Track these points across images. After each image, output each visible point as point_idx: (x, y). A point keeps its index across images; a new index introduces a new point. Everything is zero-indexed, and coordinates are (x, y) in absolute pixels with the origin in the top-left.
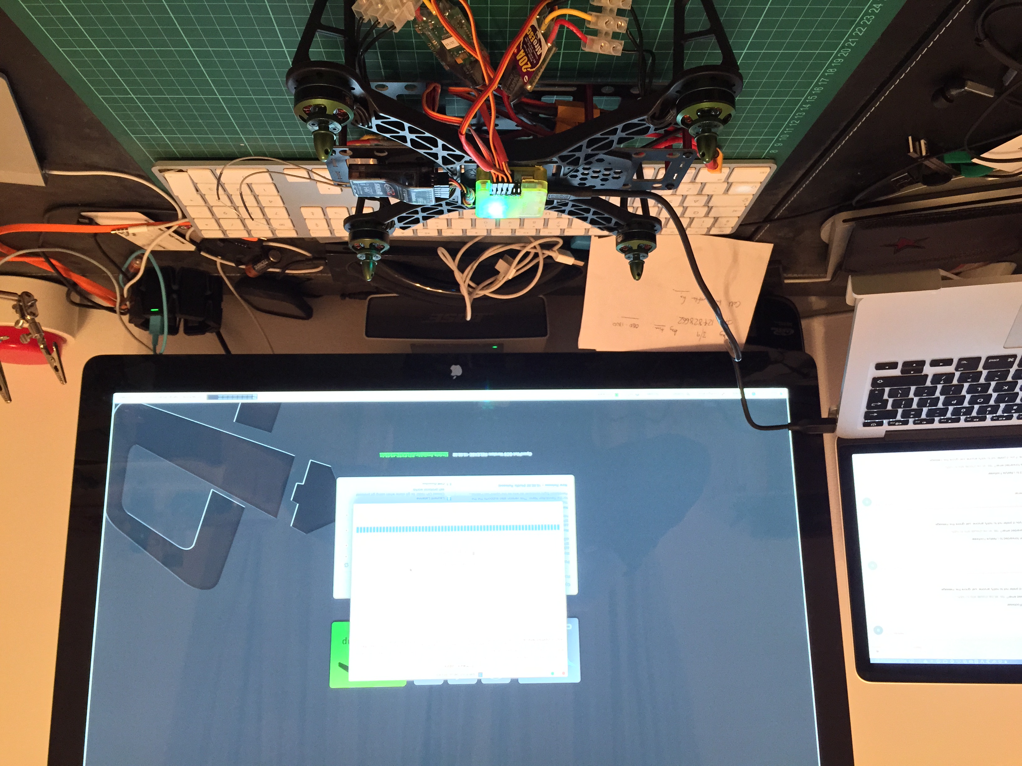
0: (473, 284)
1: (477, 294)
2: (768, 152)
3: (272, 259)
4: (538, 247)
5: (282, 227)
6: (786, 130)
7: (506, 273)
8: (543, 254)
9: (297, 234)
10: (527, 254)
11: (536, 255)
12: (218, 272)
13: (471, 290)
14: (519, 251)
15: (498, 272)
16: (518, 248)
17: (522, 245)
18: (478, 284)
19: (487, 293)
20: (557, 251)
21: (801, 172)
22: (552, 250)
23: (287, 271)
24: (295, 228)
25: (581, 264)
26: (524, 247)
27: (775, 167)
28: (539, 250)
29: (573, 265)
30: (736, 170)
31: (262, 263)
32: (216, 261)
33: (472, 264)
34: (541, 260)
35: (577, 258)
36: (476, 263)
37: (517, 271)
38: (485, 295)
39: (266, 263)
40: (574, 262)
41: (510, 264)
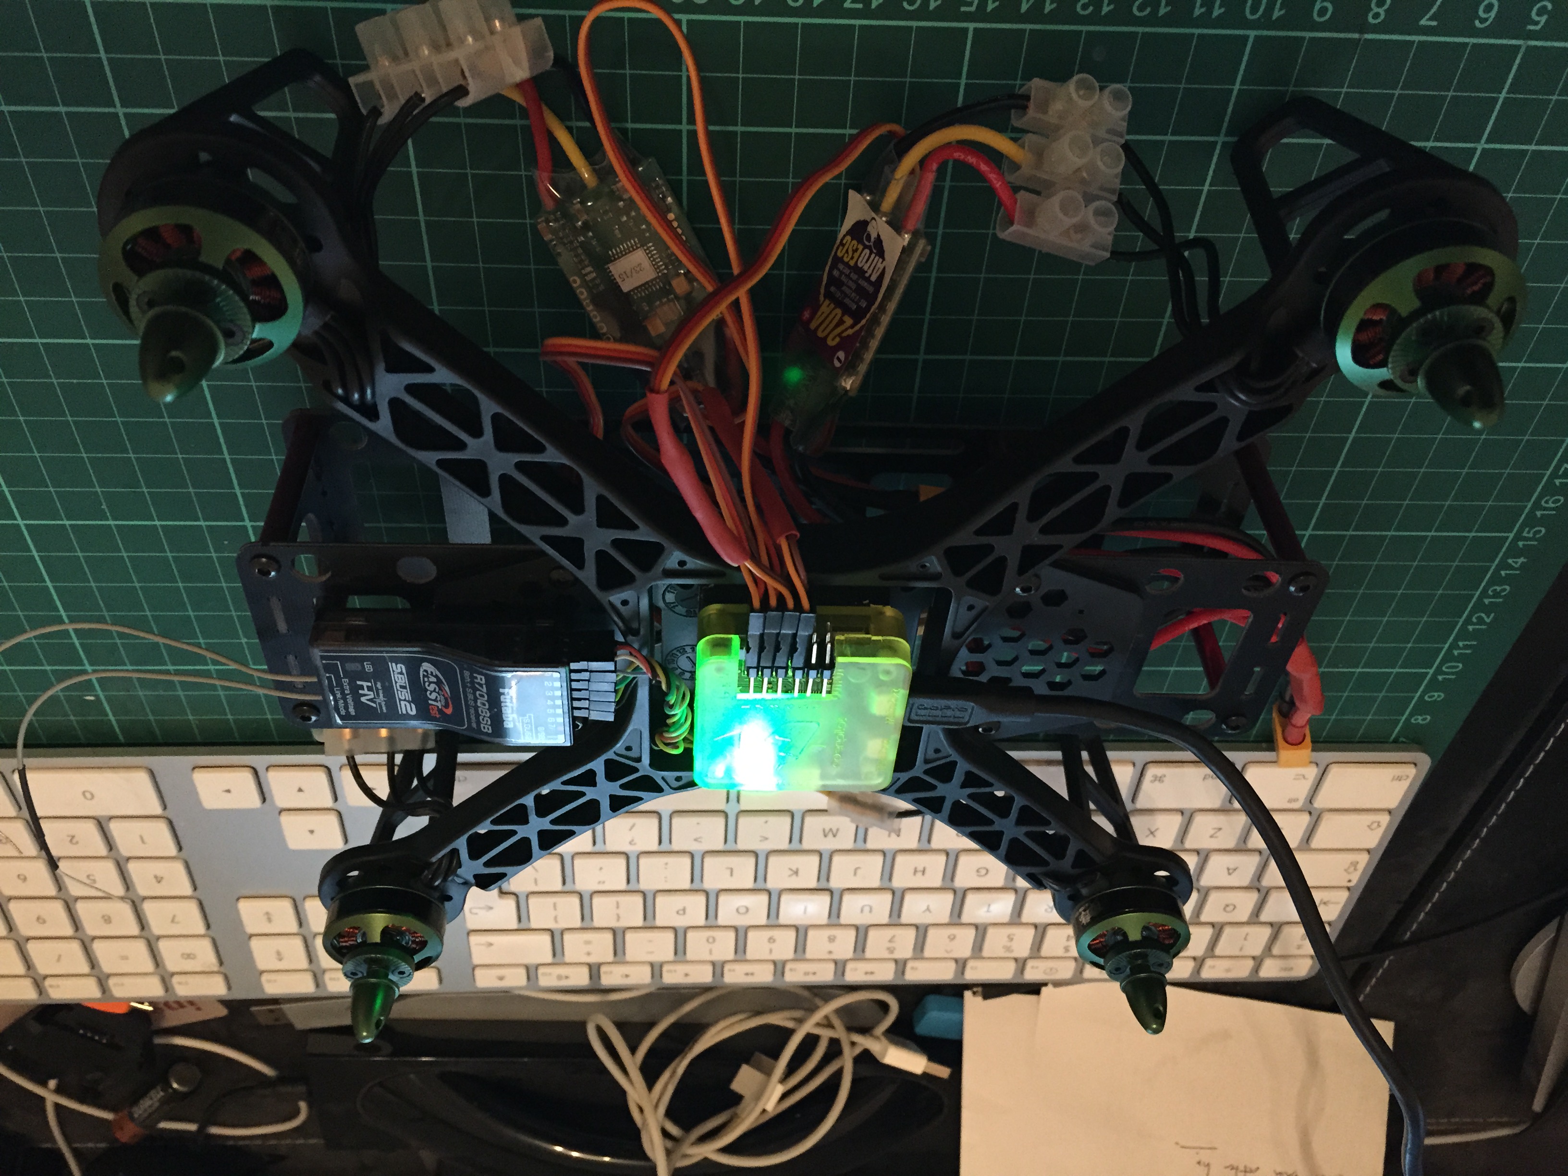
0: (674, 1130)
1: (685, 1156)
2: (1408, 720)
3: (175, 1086)
4: (836, 1022)
5: (189, 966)
6: (1459, 648)
7: (759, 1095)
8: (853, 1044)
9: (229, 988)
10: (811, 1041)
11: (834, 1050)
12: (52, 1139)
13: (669, 1144)
14: (788, 1033)
15: (737, 1099)
16: (790, 1025)
17: (798, 1014)
18: (687, 1126)
19: (709, 1151)
20: (883, 1039)
21: (1473, 796)
22: (872, 1035)
23: (215, 1130)
24: (222, 969)
25: (943, 1072)
26: (800, 1021)
27: (1425, 761)
28: (840, 1033)
29: (925, 1075)
30: (1334, 770)
31: (151, 1099)
32: (42, 1099)
33: (673, 1065)
34: (847, 1062)
35: (933, 1058)
36: (681, 1062)
37: (784, 1096)
38: (706, 1159)
39: (159, 1096)
40: (926, 1067)
41: (768, 1073)
